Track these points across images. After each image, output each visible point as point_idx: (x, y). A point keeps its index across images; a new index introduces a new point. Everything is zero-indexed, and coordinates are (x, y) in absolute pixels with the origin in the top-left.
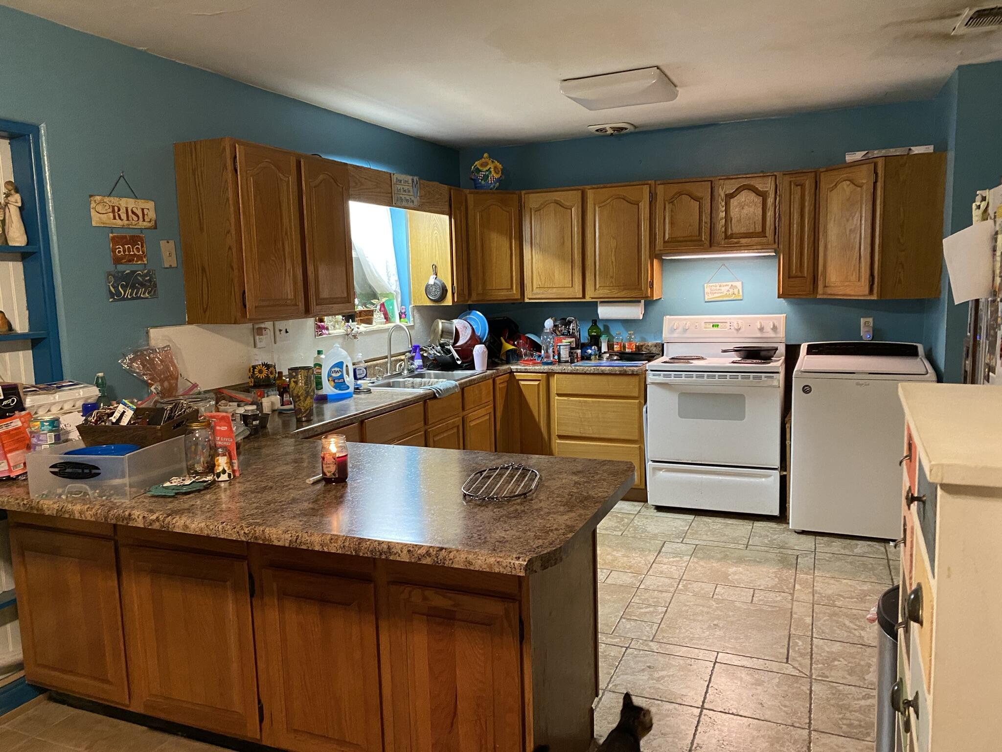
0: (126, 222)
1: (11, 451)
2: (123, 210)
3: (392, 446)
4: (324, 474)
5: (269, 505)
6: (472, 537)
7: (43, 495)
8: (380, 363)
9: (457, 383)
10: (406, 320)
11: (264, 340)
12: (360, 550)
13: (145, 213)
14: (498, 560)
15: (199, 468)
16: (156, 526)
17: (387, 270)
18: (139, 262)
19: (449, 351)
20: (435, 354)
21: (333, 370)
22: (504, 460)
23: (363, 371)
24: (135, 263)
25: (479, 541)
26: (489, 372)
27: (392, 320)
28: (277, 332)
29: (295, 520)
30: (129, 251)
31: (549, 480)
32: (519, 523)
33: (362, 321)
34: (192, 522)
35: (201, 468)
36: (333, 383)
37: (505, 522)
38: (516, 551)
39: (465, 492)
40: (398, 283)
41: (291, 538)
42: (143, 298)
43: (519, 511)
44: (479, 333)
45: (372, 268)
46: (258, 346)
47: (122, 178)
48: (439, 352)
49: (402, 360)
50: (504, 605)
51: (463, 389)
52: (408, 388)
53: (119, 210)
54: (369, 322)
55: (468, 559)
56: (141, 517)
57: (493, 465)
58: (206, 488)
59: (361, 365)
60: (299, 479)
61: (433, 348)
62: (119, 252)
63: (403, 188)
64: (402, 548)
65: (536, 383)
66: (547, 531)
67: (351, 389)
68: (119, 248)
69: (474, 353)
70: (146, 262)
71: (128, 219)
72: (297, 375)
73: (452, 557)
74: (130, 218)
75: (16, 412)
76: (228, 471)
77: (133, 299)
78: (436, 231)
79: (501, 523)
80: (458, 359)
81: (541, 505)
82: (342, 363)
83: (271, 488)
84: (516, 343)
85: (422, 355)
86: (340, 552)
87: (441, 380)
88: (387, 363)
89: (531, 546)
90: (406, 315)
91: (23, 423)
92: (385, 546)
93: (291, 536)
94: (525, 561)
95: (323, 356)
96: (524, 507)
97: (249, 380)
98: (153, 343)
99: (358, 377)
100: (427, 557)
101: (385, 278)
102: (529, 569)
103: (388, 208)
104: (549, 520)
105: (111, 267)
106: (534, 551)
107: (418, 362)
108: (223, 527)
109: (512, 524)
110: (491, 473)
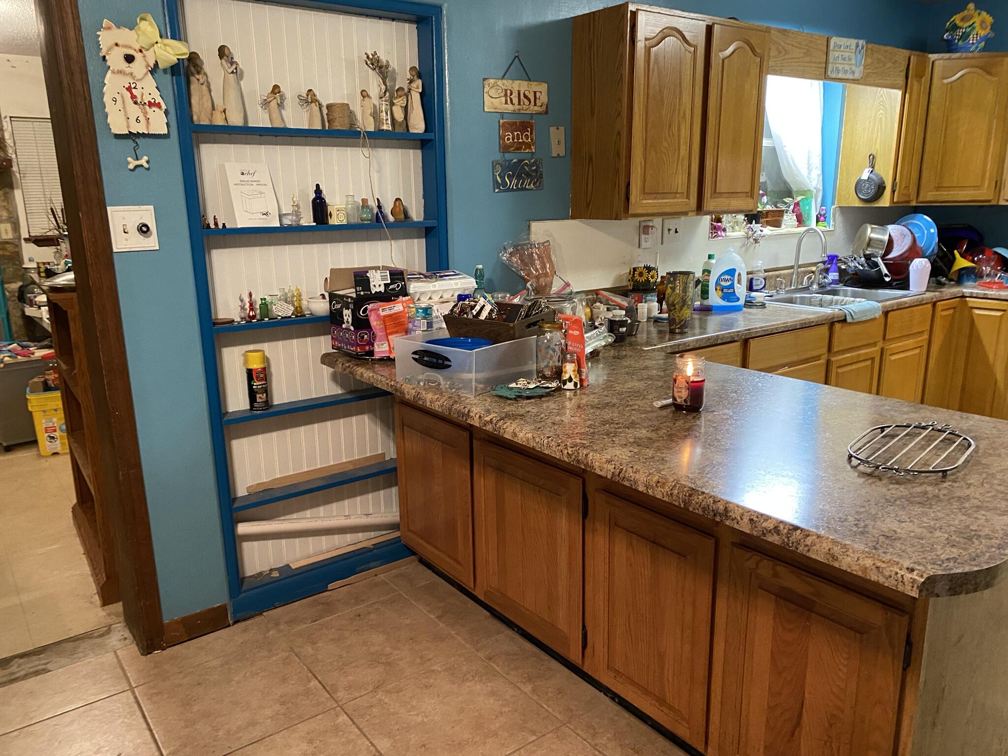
0: (518, 107)
1: (391, 333)
2: (515, 94)
3: (770, 375)
4: (674, 399)
5: (604, 425)
6: (846, 520)
7: (407, 379)
8: (784, 274)
9: (879, 305)
10: (825, 224)
11: (649, 241)
12: (690, 502)
13: (538, 97)
14: (879, 564)
15: (548, 373)
16: (489, 428)
17: (809, 161)
18: (527, 151)
19: (876, 265)
20: (856, 267)
21: (722, 278)
22: (923, 415)
23: (761, 282)
24: (522, 151)
25: (855, 529)
26: (929, 295)
27: (807, 223)
28: (666, 232)
29: (625, 450)
30: (518, 139)
31: (990, 455)
32: (925, 514)
33: (769, 223)
34: (521, 431)
35: (550, 373)
36: (720, 293)
37: (904, 508)
38: (910, 558)
39: (852, 453)
40: (821, 178)
41: (613, 470)
42: (528, 189)
43: (930, 496)
44: (921, 244)
45: (790, 159)
46: (643, 247)
47: (517, 59)
48: (862, 265)
49: (813, 272)
50: (887, 614)
51: (886, 313)
52: (814, 306)
53: (511, 94)
54: (777, 224)
55: (832, 552)
56: (478, 416)
57: (903, 420)
58: (548, 395)
59: (761, 274)
60: (648, 399)
61: (855, 259)
62: (508, 139)
63: (842, 55)
64: (743, 515)
65: (999, 314)
66: (969, 536)
67: (742, 302)
68: (509, 135)
69: (911, 268)
70: (534, 151)
71: (519, 104)
72: (675, 280)
73: (809, 543)
74: (522, 103)
75: (401, 297)
76: (574, 380)
77: (518, 189)
78: (881, 111)
79: (897, 509)
80: (886, 275)
81: (967, 492)
82: (734, 270)
83: (614, 405)
84: (976, 259)
85: (839, 268)
86: (666, 499)
87: (858, 299)
88: (793, 274)
89: (937, 556)
90: (825, 218)
91: (404, 308)
92: (721, 507)
93: (615, 468)
94: (922, 576)
95: (713, 261)
96: (939, 490)
97: (629, 283)
98: (533, 238)
99: (755, 288)
100: (775, 534)
101: (804, 172)
102: (927, 590)
103: (821, 82)
104: (976, 518)
105: (498, 156)
106: (940, 565)
107: (833, 276)
108: (548, 442)
109: (914, 513)
110: (897, 431)
